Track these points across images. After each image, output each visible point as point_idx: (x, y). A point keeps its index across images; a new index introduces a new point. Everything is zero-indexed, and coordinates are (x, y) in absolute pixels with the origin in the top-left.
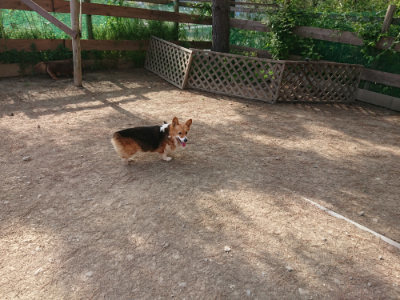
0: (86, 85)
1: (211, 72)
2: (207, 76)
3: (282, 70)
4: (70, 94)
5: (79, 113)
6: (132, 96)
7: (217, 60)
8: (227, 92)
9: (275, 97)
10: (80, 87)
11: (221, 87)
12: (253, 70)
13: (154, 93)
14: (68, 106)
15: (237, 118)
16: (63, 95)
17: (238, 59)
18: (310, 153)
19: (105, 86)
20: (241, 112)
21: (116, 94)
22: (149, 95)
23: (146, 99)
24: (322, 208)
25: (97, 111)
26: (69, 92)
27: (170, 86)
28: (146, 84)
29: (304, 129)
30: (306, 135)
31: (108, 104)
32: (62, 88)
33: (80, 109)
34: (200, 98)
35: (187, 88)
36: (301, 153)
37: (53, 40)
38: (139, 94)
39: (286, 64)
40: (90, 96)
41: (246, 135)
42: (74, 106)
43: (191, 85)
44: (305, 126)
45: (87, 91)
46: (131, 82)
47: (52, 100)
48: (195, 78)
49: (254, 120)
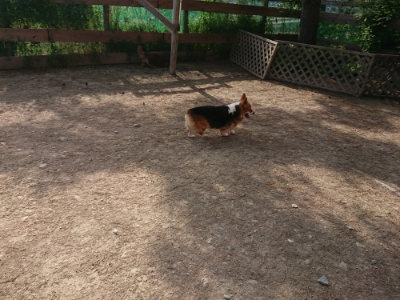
0: (178, 74)
1: (295, 63)
2: (290, 67)
3: (371, 64)
4: (166, 80)
5: (173, 96)
6: (216, 84)
7: (302, 51)
8: (309, 83)
9: (361, 90)
10: (174, 75)
11: (303, 78)
12: (340, 62)
13: (236, 82)
14: (165, 90)
15: (317, 107)
16: (160, 81)
17: (325, 51)
18: (391, 145)
19: (194, 75)
20: (321, 102)
21: (203, 82)
22: (231, 84)
23: (229, 87)
24: (393, 190)
25: (187, 95)
26: (165, 79)
27: (251, 77)
28: (230, 74)
29: (388, 123)
30: (389, 128)
31: (195, 90)
32: (160, 75)
33: (174, 92)
34: (280, 88)
35: (267, 79)
36: (380, 144)
37: (155, 33)
38: (223, 83)
39: (376, 57)
40: (181, 83)
41: (325, 123)
42: (169, 90)
43: (272, 75)
44: (389, 120)
45: (179, 78)
46: (216, 72)
47: (152, 84)
48: (277, 69)
49: (335, 110)
